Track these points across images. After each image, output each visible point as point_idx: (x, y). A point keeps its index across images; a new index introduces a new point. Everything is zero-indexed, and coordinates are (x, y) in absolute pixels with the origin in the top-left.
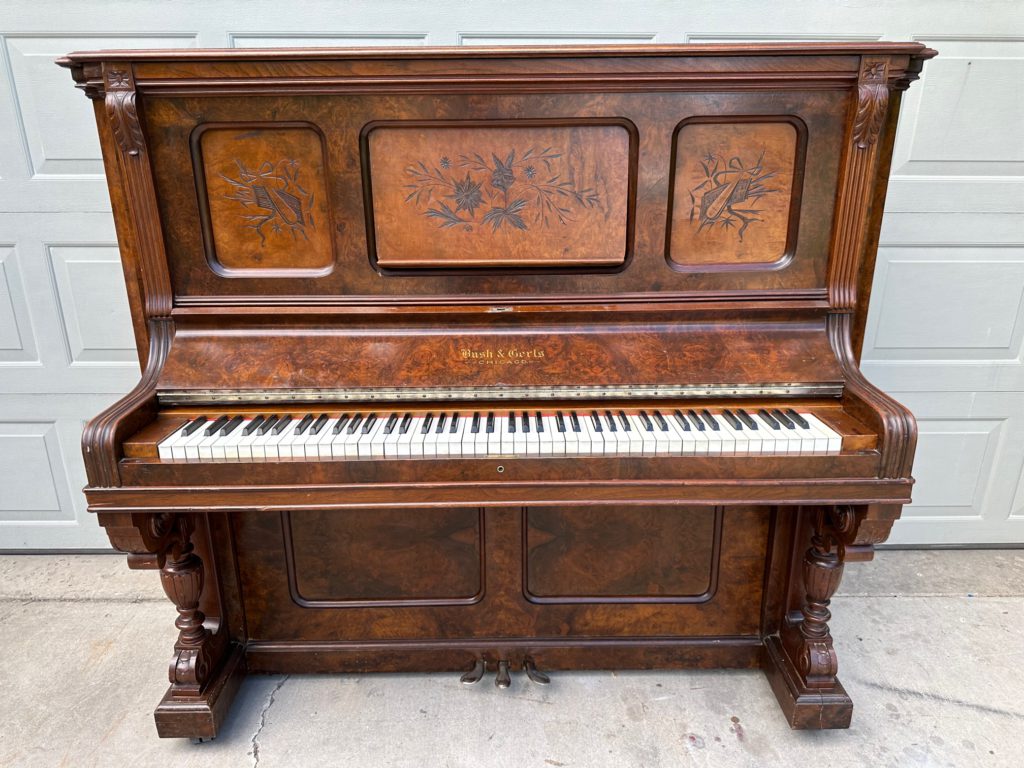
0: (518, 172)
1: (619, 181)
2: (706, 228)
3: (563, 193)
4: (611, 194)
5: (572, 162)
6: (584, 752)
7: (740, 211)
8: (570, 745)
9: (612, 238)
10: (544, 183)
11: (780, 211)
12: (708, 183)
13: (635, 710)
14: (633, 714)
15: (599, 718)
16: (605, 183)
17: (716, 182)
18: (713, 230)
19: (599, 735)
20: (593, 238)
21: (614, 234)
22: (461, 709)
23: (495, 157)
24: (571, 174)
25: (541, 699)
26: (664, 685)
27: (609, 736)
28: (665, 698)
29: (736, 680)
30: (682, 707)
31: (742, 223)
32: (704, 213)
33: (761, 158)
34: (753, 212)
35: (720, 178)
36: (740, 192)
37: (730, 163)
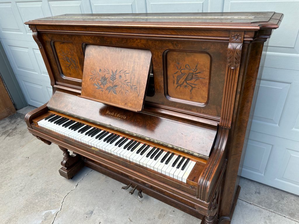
0: (117, 76)
1: (144, 85)
2: (179, 87)
3: (128, 85)
4: (141, 88)
5: (132, 76)
6: (139, 221)
7: (190, 83)
8: (138, 217)
9: (139, 103)
10: (123, 81)
11: (205, 86)
12: (178, 72)
13: (161, 215)
14: (160, 216)
15: (150, 213)
16: (140, 85)
17: (181, 72)
18: (181, 88)
19: (147, 218)
20: (133, 102)
21: (139, 102)
22: (121, 195)
23: (112, 71)
24: (131, 80)
25: (141, 201)
26: (175, 212)
27: (149, 219)
28: (172, 216)
29: (198, 220)
30: (175, 221)
31: (191, 88)
32: (178, 82)
33: (197, 66)
34: (194, 84)
35: (182, 71)
36: (190, 77)
37: (186, 67)
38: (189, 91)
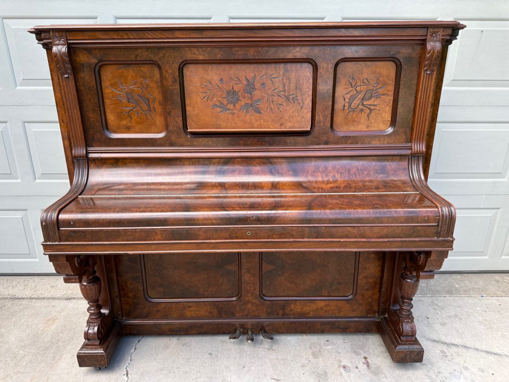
0: (257, 86)
1: (308, 90)
2: (351, 113)
3: (280, 96)
4: (303, 96)
5: (284, 81)
6: (290, 374)
8: (283, 371)
9: (304, 118)
10: (271, 91)
11: (388, 105)
12: (352, 91)
13: (316, 353)
14: (315, 355)
15: (298, 357)
16: (301, 91)
17: (356, 90)
19: (298, 366)
20: (295, 118)
21: (305, 116)
22: (229, 353)
23: (246, 78)
24: (284, 86)
25: (269, 348)
26: (330, 341)
27: (303, 366)
28: (330, 347)
29: (366, 338)
30: (339, 352)
31: (369, 111)
32: (350, 106)
33: (378, 79)
34: (374, 105)
35: (358, 89)
36: (368, 95)
37: (363, 81)
38: (366, 116)
